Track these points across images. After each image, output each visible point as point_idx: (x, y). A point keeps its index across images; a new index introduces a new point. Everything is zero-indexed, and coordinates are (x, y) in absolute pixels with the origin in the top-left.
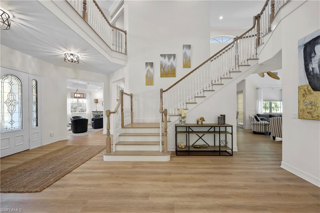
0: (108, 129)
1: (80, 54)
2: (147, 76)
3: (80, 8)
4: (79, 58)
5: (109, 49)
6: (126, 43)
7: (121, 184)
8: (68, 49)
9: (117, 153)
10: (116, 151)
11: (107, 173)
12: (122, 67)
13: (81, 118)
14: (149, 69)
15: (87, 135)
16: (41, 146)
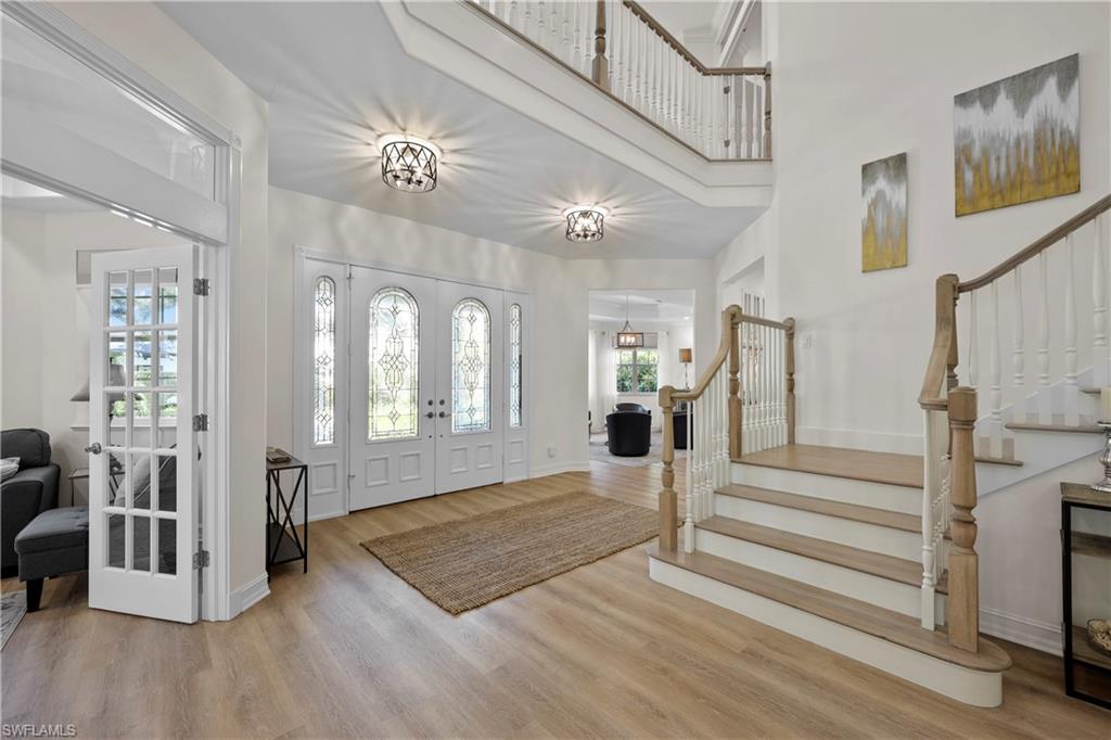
0: (668, 459)
1: (605, 204)
2: (869, 230)
3: (583, 51)
4: (602, 221)
5: (702, 162)
6: (768, 113)
7: (663, 717)
8: (570, 199)
9: (700, 564)
10: (695, 553)
11: (637, 631)
12: (751, 215)
13: (640, 411)
14: (880, 194)
15: (646, 468)
16: (528, 481)
